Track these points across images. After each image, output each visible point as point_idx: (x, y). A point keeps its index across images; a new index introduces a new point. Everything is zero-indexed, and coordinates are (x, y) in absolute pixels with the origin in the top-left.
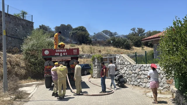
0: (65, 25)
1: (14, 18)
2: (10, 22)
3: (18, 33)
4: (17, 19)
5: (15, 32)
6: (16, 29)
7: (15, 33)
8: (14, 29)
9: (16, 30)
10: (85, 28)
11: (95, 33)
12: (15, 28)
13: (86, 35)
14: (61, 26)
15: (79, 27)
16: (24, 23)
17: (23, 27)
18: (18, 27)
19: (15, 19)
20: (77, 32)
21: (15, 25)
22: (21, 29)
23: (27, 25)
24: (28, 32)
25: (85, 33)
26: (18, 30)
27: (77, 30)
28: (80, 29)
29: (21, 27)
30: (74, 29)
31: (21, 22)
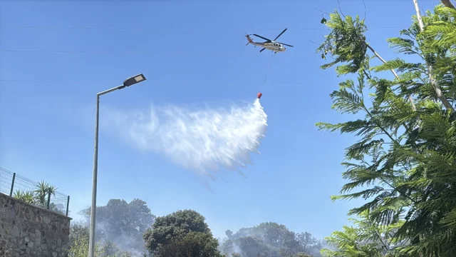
0: (124, 202)
1: (23, 209)
2: (14, 223)
3: (29, 253)
4: (30, 211)
5: (23, 250)
6: (27, 240)
7: (22, 252)
8: (21, 242)
9: (27, 244)
10: (202, 218)
11: (228, 233)
12: (24, 238)
13: (208, 245)
14: (108, 205)
15: (179, 213)
16: (47, 220)
17: (43, 234)
18: (31, 234)
19: (27, 211)
20: (171, 232)
21: (25, 230)
22: (39, 241)
23: (54, 227)
24: (53, 247)
25: (204, 239)
26: (31, 245)
27: (172, 225)
28: (184, 221)
29: (38, 232)
30: (163, 219)
31: (40, 219)
